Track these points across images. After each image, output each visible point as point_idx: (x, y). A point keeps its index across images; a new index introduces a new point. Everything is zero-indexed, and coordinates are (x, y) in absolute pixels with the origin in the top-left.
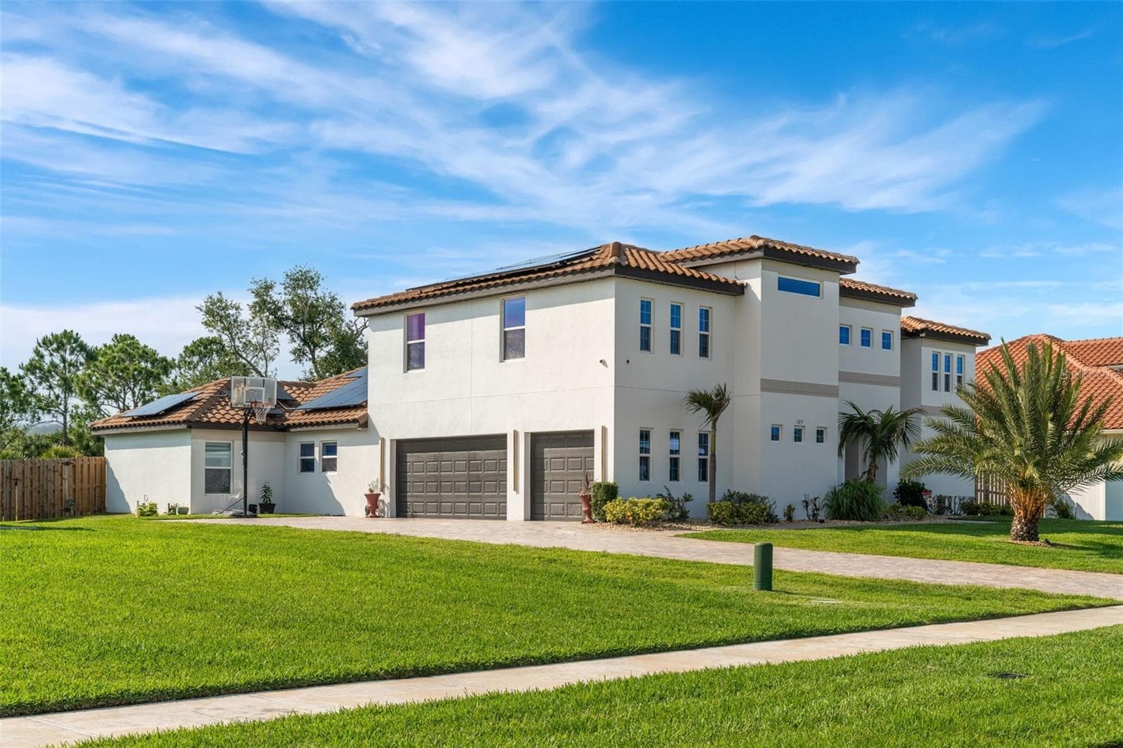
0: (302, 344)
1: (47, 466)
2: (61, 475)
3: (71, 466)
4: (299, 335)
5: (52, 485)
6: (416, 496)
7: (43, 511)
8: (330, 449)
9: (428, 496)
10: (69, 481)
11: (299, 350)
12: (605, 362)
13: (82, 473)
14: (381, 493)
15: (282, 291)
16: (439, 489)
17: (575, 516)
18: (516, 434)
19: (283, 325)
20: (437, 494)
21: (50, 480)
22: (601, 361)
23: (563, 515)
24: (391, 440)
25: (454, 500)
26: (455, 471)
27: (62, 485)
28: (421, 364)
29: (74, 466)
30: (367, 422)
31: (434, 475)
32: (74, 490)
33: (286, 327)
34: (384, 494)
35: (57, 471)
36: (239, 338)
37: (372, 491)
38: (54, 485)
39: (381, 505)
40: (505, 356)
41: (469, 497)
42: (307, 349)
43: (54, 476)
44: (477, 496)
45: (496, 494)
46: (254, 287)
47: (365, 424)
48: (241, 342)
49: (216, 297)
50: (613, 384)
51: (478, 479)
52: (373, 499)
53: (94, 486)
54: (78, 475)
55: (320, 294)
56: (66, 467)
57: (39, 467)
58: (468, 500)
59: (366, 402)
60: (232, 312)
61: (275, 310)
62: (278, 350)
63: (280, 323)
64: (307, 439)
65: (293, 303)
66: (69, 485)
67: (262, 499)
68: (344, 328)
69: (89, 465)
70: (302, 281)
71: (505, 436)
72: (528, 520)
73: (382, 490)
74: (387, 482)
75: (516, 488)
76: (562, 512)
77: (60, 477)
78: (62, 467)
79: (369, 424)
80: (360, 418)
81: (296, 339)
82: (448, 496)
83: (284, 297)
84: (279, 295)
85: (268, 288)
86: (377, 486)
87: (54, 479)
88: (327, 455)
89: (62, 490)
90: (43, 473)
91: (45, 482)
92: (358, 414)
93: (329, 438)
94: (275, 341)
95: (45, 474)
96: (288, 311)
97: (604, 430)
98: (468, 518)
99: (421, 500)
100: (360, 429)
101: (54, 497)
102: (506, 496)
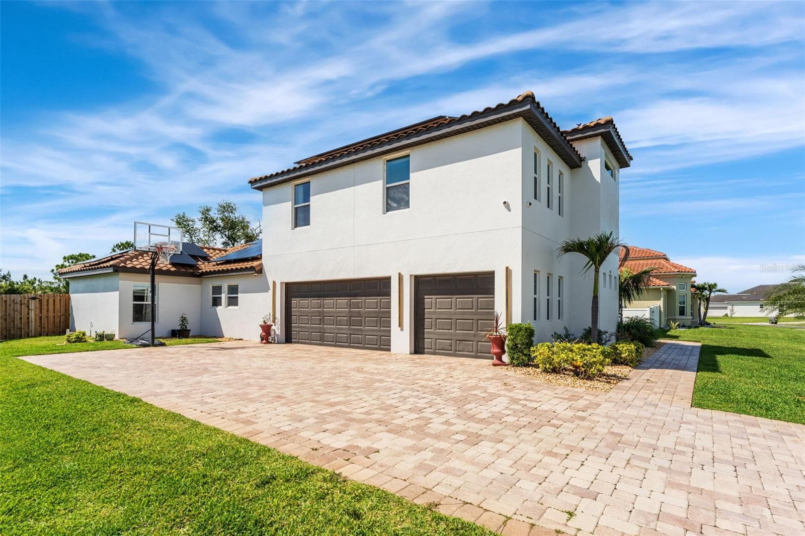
0: (227, 239)
1: (14, 300)
2: (28, 307)
3: (37, 300)
4: (226, 235)
5: (19, 314)
6: (302, 327)
7: (10, 333)
8: (233, 290)
9: (312, 328)
10: (36, 311)
11: (226, 242)
12: (508, 205)
13: (48, 305)
14: (273, 324)
15: (217, 212)
16: (322, 321)
17: (464, 353)
18: (400, 277)
19: (217, 229)
20: (321, 326)
21: (17, 311)
22: (505, 203)
23: (451, 350)
24: (282, 283)
25: (336, 331)
26: (337, 308)
27: (28, 314)
28: (307, 222)
29: (40, 301)
30: (261, 269)
31: (318, 311)
32: (41, 318)
33: (219, 231)
34: (275, 325)
35: (24, 304)
36: (194, 236)
37: (265, 323)
38: (21, 314)
39: (272, 333)
40: (388, 208)
41: (350, 329)
42: (230, 242)
43: (21, 308)
44: (358, 330)
45: (377, 328)
46: (201, 209)
47: (260, 271)
48: (195, 238)
49: (181, 214)
50: (521, 225)
51: (359, 314)
52: (266, 329)
53: (59, 314)
54: (45, 307)
55: (237, 215)
56: (33, 301)
57: (6, 301)
58: (349, 332)
59: (261, 255)
60: (191, 223)
61: (212, 221)
62: (216, 243)
63: (215, 229)
64: (217, 283)
65: (223, 220)
66: (35, 314)
67: (180, 327)
68: (249, 231)
69: (54, 300)
70: (227, 208)
71: (388, 279)
72: (412, 354)
73: (274, 321)
74: (278, 315)
75: (401, 325)
76: (450, 348)
77: (26, 309)
78: (28, 301)
79: (263, 271)
80: (257, 266)
81: (224, 237)
82: (330, 329)
83: (217, 215)
84: (214, 214)
85: (208, 210)
86: (269, 319)
87: (21, 309)
88: (232, 294)
89: (28, 318)
90: (10, 305)
91: (12, 312)
92: (255, 263)
93: (233, 282)
94: (214, 239)
95: (12, 306)
96: (220, 222)
97: (508, 272)
98: (349, 347)
99: (307, 331)
100: (256, 274)
101: (21, 324)
102: (390, 331)
